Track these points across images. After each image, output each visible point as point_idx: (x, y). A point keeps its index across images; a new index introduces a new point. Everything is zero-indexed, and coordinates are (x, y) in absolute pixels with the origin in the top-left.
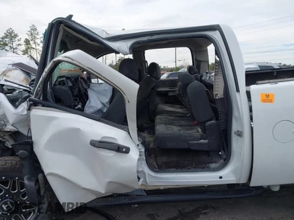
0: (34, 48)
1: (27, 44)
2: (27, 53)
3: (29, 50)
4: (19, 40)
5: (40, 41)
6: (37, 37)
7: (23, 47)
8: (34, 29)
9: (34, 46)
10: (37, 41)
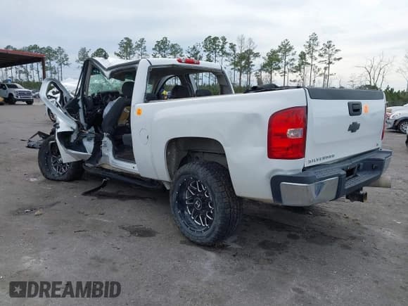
0: (309, 64)
1: (302, 59)
2: (300, 70)
3: (302, 66)
4: (293, 54)
5: (318, 53)
6: (316, 49)
7: (296, 63)
8: (314, 38)
9: (309, 61)
10: (314, 54)
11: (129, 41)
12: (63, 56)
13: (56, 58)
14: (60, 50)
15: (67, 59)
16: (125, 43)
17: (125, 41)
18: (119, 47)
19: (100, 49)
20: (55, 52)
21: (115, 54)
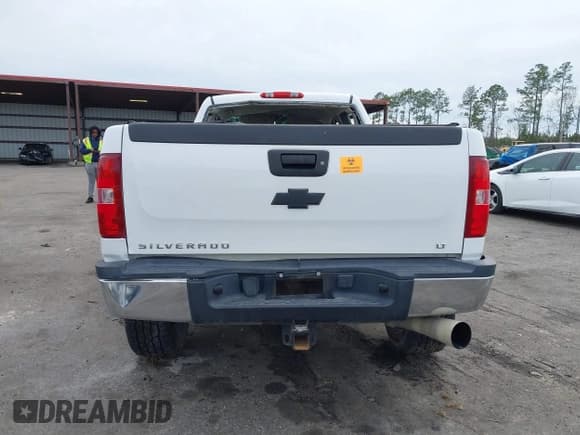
11: (543, 68)
12: (442, 100)
13: (434, 103)
14: (440, 93)
15: (447, 104)
16: (537, 73)
17: (537, 70)
18: (525, 79)
19: (494, 86)
20: (433, 96)
21: (518, 91)
